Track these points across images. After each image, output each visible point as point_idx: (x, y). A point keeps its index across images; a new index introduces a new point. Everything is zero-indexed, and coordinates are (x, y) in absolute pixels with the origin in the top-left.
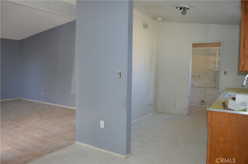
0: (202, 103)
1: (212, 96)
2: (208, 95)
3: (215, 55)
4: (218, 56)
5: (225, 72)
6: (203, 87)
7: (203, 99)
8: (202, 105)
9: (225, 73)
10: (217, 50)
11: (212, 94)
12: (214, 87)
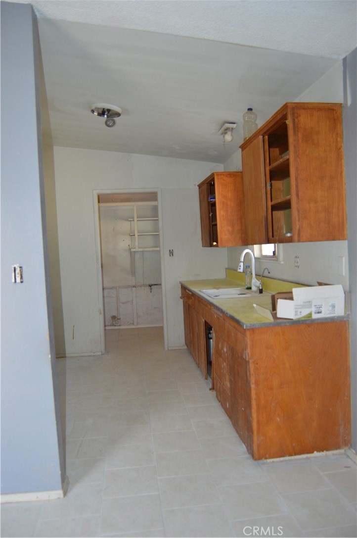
0: (114, 322)
1: (133, 303)
2: (123, 303)
3: (132, 219)
4: (138, 221)
5: (170, 251)
6: (112, 288)
7: (115, 314)
8: (113, 325)
9: (171, 253)
10: (135, 208)
11: (132, 301)
12: (134, 284)
